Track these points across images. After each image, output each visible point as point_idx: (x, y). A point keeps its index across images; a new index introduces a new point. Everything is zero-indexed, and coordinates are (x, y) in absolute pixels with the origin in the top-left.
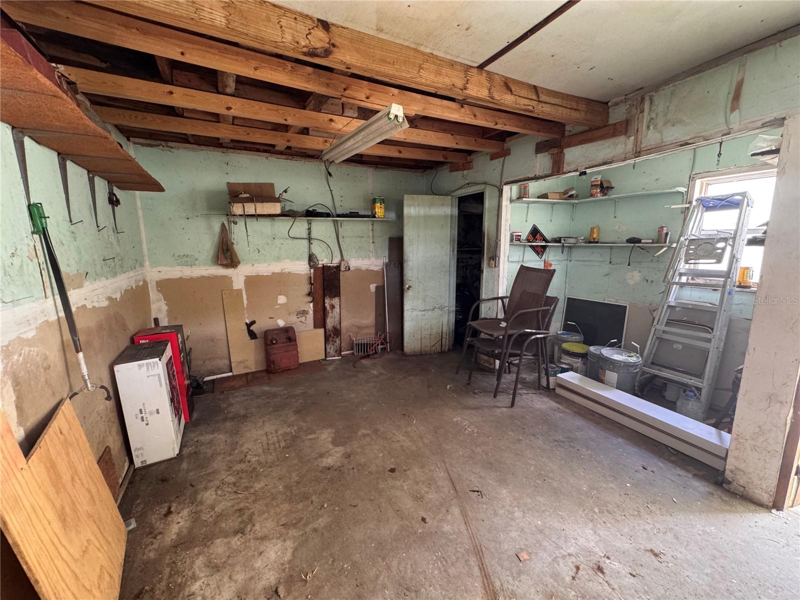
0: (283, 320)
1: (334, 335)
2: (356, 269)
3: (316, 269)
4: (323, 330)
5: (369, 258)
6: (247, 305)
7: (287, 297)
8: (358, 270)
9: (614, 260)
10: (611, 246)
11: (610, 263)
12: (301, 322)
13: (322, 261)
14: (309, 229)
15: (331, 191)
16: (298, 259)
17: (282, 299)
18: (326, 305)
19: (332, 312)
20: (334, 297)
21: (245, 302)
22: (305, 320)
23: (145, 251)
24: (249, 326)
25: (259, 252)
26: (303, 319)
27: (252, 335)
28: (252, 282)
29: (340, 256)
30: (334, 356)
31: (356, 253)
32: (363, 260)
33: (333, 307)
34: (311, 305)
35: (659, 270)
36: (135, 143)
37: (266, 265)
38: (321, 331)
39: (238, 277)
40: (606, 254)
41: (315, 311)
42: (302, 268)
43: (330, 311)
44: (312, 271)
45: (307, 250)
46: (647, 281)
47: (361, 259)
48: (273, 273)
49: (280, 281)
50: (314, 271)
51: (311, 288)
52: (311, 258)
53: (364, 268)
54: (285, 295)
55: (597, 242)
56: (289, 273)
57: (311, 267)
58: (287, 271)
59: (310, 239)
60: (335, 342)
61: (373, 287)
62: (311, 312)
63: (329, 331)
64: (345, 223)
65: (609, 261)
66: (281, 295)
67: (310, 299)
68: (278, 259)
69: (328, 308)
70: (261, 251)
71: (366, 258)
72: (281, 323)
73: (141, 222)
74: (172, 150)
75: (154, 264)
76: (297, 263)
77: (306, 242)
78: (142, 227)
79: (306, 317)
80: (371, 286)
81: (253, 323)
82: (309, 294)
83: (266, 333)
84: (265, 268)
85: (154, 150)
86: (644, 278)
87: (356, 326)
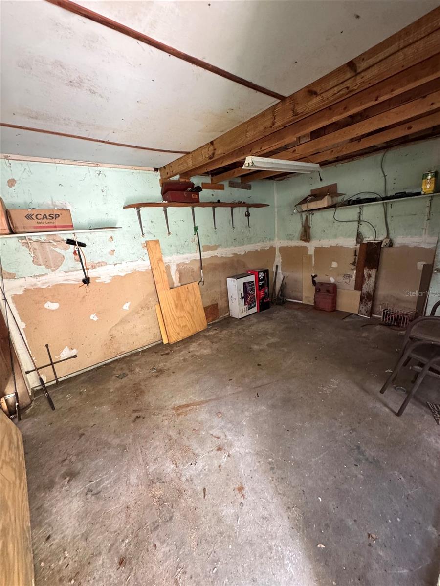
0: (334, 279)
1: (367, 298)
2: (402, 246)
3: (362, 244)
4: (360, 292)
5: (421, 235)
6: (314, 264)
7: (338, 263)
8: (404, 247)
12: (345, 282)
13: (369, 238)
14: (360, 213)
15: (385, 176)
16: (349, 236)
17: (334, 264)
18: (364, 273)
19: (368, 280)
20: (372, 268)
21: (313, 263)
22: (349, 282)
23: (276, 233)
24: (313, 277)
25: (324, 231)
26: (347, 281)
27: (314, 283)
28: (318, 250)
29: (386, 234)
30: (364, 315)
31: (405, 230)
32: (411, 237)
33: (369, 276)
34: (355, 271)
36: (277, 181)
37: (327, 240)
38: (358, 293)
39: (311, 246)
41: (357, 277)
42: (351, 243)
43: (367, 279)
44: (359, 246)
45: (357, 230)
47: (409, 237)
48: (331, 246)
49: (334, 252)
50: (360, 246)
51: (355, 259)
52: (359, 236)
53: (412, 245)
54: (336, 262)
56: (342, 246)
57: (358, 242)
58: (340, 245)
59: (359, 221)
60: (367, 304)
61: (420, 265)
62: (354, 277)
63: (364, 295)
64: (395, 204)
66: (334, 261)
67: (353, 267)
68: (335, 236)
69: (366, 276)
70: (326, 231)
71: (416, 235)
72: (332, 280)
73: (276, 219)
74: (289, 179)
75: (279, 239)
76: (348, 239)
77: (356, 224)
78: (276, 222)
79: (350, 280)
80: (418, 263)
81: (316, 276)
82: (354, 264)
83: (322, 284)
84: (326, 243)
85: (284, 181)
87: (394, 297)
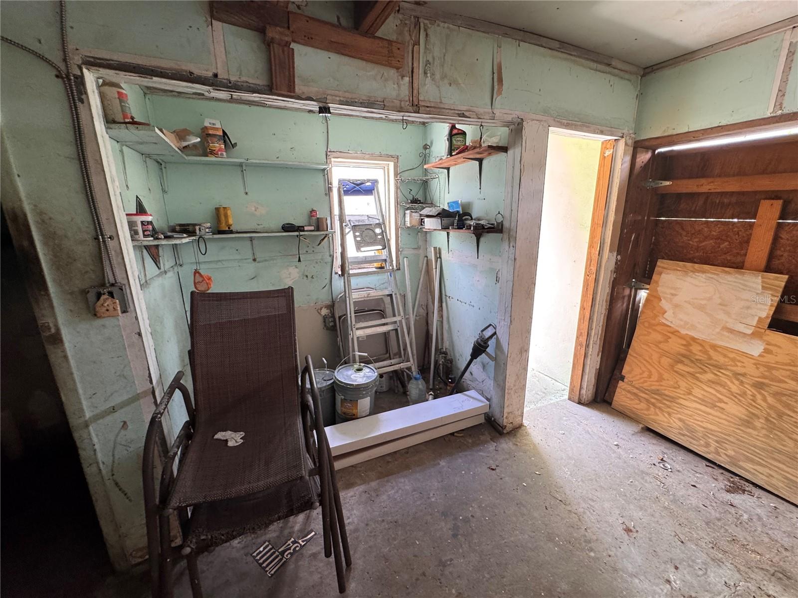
9: (258, 255)
10: (251, 237)
11: (254, 260)
35: (317, 263)
40: (246, 250)
46: (307, 276)
55: (231, 232)
65: (251, 257)
86: (303, 275)
